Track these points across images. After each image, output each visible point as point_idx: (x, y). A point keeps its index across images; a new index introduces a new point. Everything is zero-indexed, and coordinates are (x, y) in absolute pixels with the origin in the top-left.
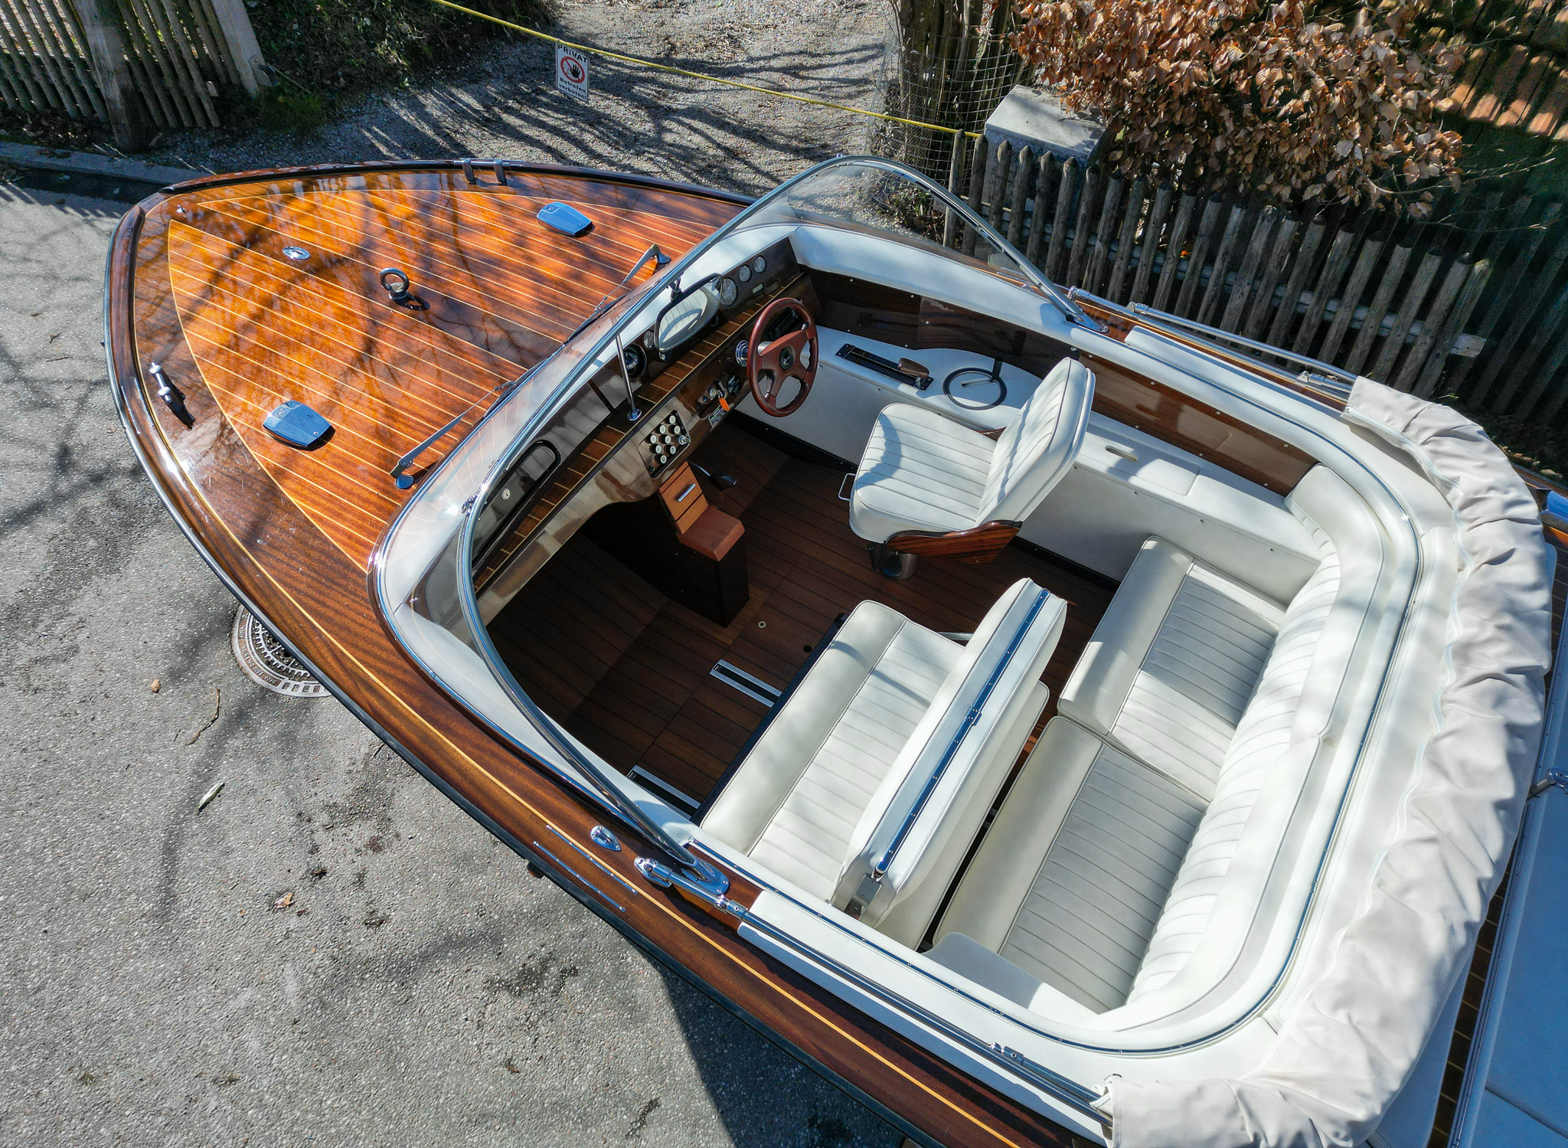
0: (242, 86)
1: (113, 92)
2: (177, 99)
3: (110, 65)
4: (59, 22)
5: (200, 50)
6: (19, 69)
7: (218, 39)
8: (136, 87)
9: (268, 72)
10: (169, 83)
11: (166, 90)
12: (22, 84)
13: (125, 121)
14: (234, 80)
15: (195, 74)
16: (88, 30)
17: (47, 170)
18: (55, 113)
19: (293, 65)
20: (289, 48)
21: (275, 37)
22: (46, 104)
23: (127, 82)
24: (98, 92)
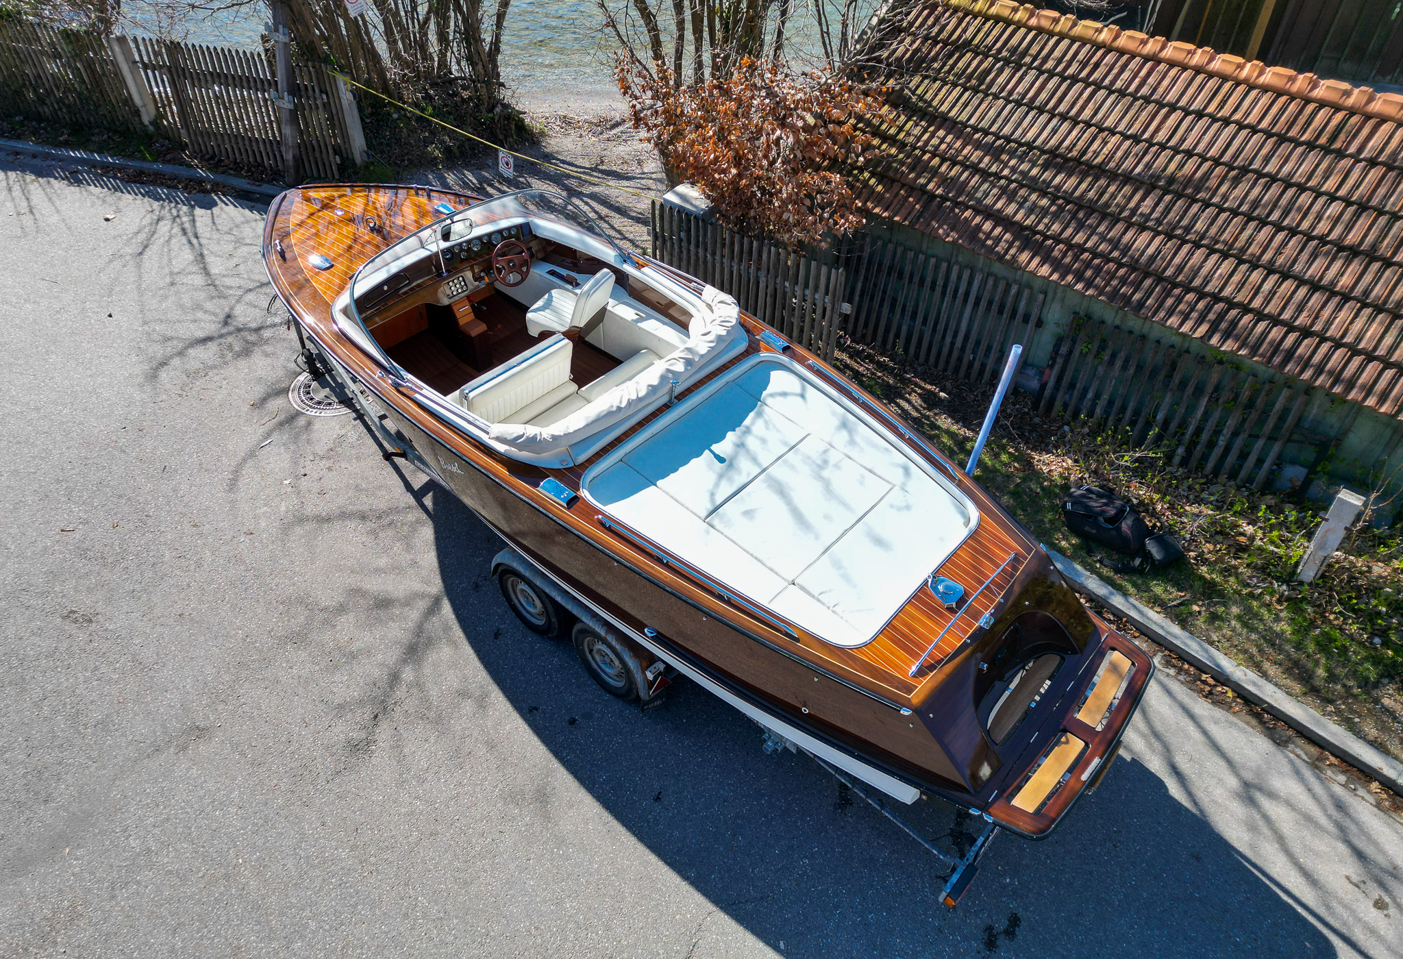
0: (353, 160)
1: (289, 156)
2: (320, 163)
3: (290, 144)
4: (271, 122)
5: (335, 141)
6: (247, 143)
7: (345, 137)
8: (301, 155)
9: (368, 154)
10: (317, 154)
11: (315, 158)
12: (246, 150)
13: (292, 171)
14: (350, 157)
15: (331, 151)
16: (283, 126)
17: (250, 192)
18: (259, 165)
19: (383, 152)
20: (382, 143)
21: (376, 138)
22: (256, 161)
23: (297, 152)
24: (282, 156)
